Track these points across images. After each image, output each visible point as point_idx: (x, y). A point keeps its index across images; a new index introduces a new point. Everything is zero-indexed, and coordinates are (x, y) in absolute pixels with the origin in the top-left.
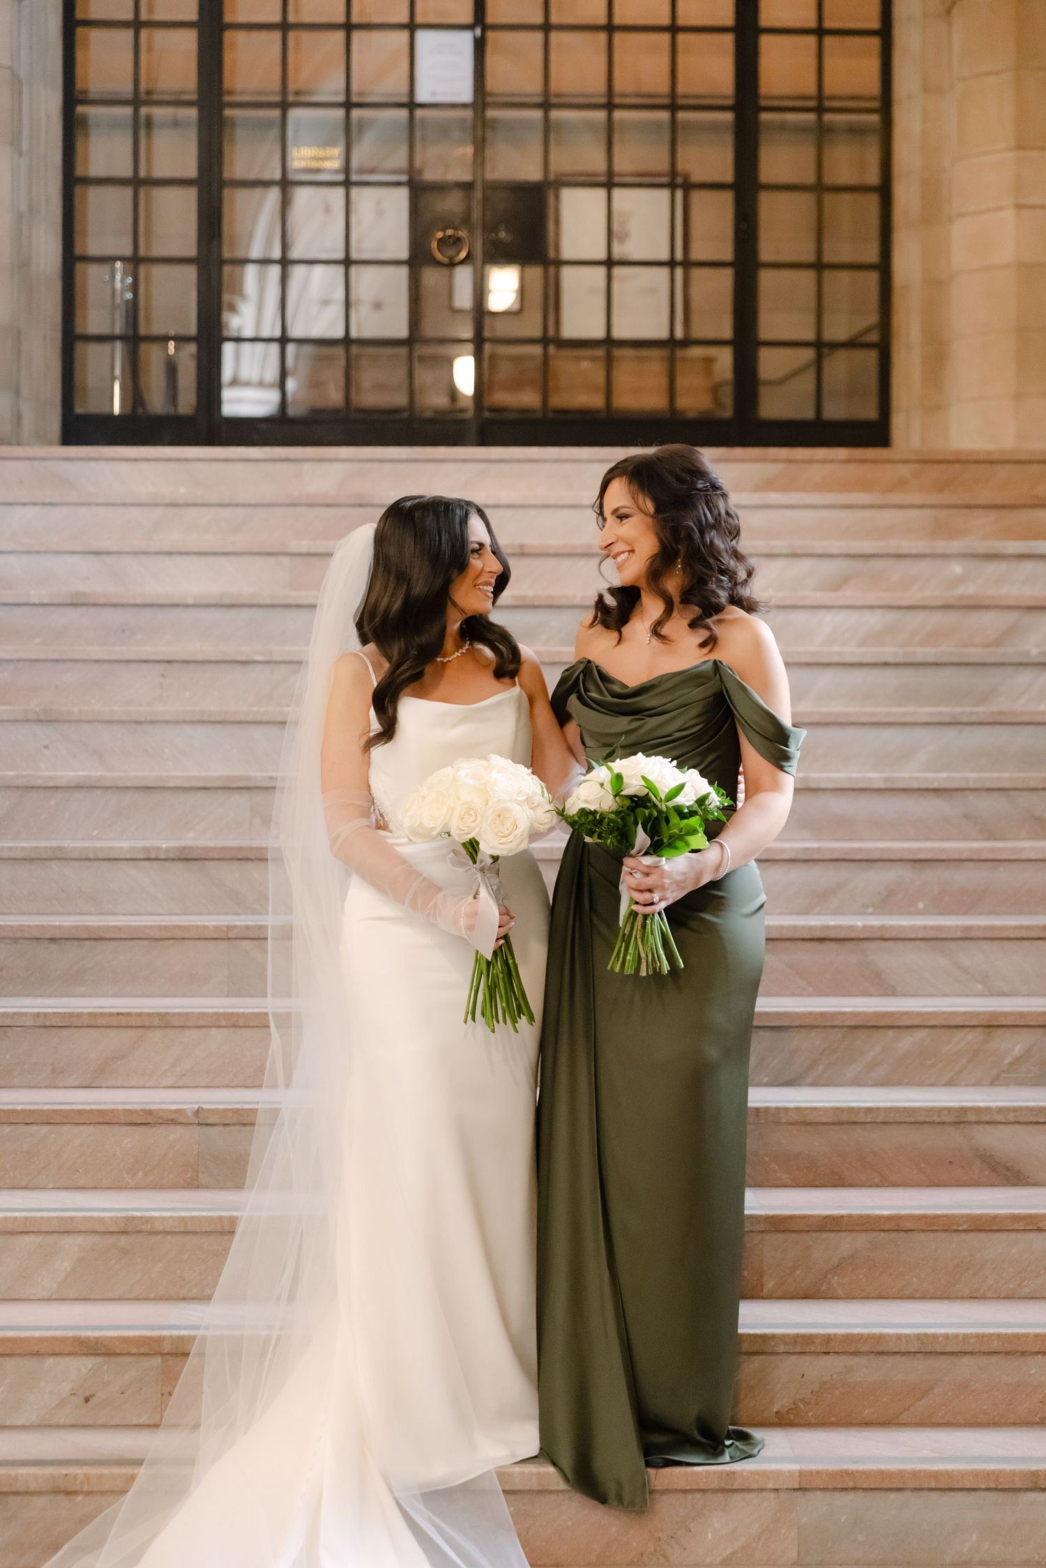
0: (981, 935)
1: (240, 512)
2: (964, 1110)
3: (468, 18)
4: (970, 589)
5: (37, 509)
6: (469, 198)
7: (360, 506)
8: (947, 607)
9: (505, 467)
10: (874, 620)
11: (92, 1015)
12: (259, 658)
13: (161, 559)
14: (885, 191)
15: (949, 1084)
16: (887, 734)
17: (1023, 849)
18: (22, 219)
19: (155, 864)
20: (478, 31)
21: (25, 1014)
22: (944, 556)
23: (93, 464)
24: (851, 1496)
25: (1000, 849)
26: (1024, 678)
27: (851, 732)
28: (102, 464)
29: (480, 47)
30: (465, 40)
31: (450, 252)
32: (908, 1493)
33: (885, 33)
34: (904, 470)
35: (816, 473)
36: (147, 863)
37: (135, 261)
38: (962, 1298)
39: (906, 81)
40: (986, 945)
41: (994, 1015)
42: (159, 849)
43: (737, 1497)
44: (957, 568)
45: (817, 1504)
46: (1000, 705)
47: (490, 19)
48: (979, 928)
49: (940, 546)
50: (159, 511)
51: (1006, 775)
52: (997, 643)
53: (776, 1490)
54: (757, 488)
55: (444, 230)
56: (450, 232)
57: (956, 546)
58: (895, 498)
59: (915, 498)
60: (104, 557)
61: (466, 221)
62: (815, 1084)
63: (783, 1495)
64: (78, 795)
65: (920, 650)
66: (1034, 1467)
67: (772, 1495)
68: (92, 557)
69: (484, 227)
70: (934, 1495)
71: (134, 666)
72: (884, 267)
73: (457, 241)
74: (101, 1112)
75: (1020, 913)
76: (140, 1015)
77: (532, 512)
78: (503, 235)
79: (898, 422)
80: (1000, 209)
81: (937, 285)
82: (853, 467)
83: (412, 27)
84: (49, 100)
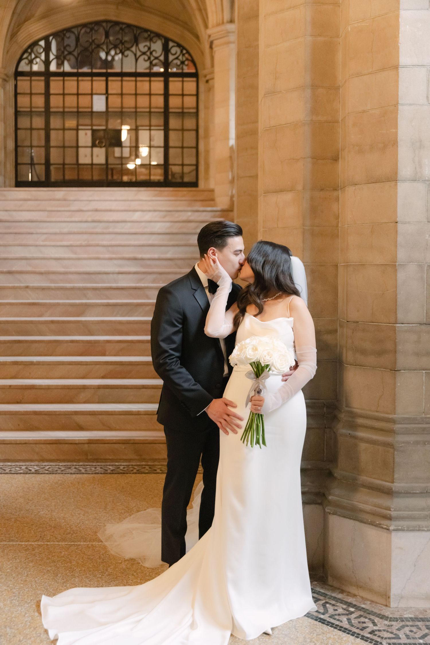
3: (104, 92)
6: (105, 133)
10: (168, 224)
12: (34, 232)
14: (197, 131)
16: (163, 248)
18: (5, 138)
20: (107, 95)
22: (187, 211)
24: (108, 390)
27: (155, 248)
29: (107, 99)
30: (104, 97)
31: (101, 145)
33: (197, 95)
42: (3, 271)
44: (190, 214)
45: (102, 391)
47: (110, 92)
49: (187, 209)
53: (94, 388)
56: (100, 141)
61: (104, 138)
62: (129, 316)
67: (93, 390)
69: (107, 139)
72: (197, 148)
73: (102, 142)
78: (113, 141)
81: (207, 152)
83: (92, 94)
84: (11, 111)
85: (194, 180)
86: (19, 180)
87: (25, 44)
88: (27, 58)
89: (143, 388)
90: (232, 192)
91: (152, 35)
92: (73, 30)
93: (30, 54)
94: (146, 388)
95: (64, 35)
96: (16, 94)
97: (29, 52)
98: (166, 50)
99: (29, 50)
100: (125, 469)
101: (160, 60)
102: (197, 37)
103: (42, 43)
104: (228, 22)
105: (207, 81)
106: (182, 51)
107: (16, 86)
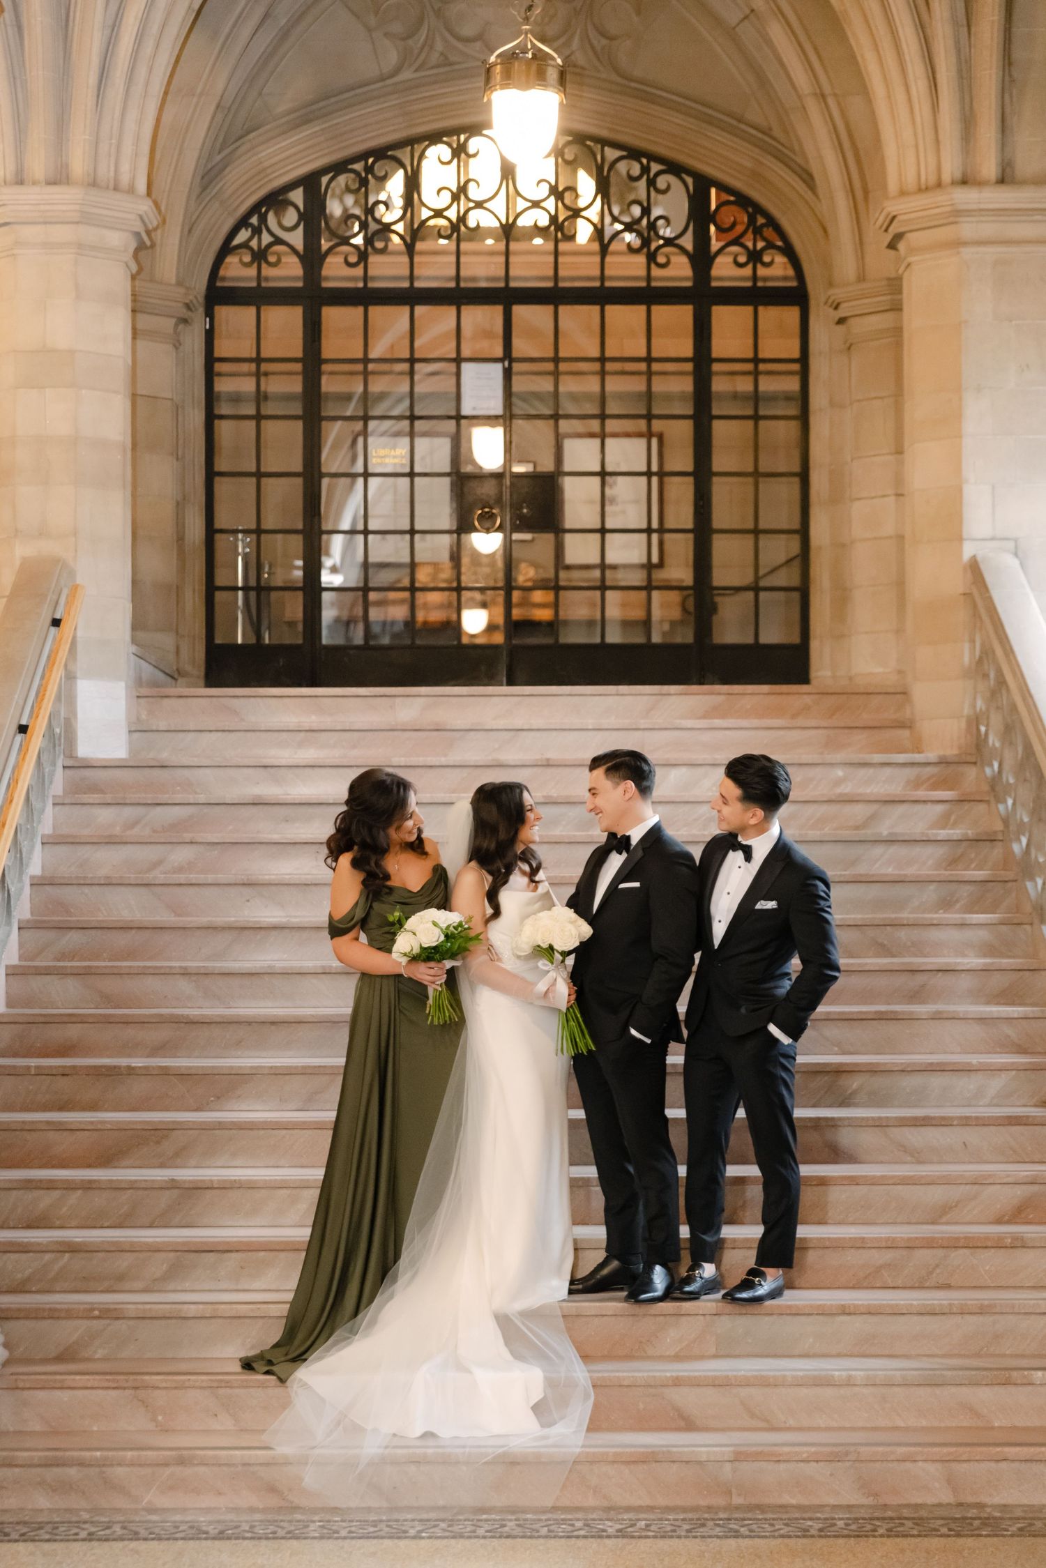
0: (837, 1017)
1: (356, 734)
2: (819, 1119)
3: (499, 351)
4: (846, 789)
5: (219, 734)
6: (500, 485)
7: (437, 730)
8: (830, 801)
9: (533, 699)
11: (303, 1067)
13: (307, 770)
14: (804, 477)
15: (814, 1106)
17: (866, 964)
18: (180, 506)
19: (329, 976)
20: (506, 364)
21: (264, 1067)
22: (831, 764)
23: (252, 699)
24: (744, 1318)
25: (852, 964)
26: (878, 850)
28: (259, 700)
29: (508, 375)
30: (497, 370)
31: (488, 525)
32: (775, 1317)
33: (804, 359)
34: (808, 700)
35: (748, 702)
36: (323, 976)
37: (259, 531)
38: (814, 1223)
39: (818, 398)
40: (840, 1024)
41: (841, 1064)
43: (684, 1319)
44: (840, 773)
45: (726, 1322)
46: (862, 869)
47: (515, 354)
48: (835, 1013)
49: (829, 758)
50: (302, 734)
51: (859, 916)
52: (865, 825)
53: (704, 1315)
54: (706, 716)
55: (482, 509)
56: (487, 510)
57: (839, 757)
58: (800, 722)
59: (813, 723)
60: (269, 769)
61: (499, 500)
63: (708, 1317)
64: (274, 933)
65: (810, 832)
66: (843, 1303)
67: (702, 1318)
68: (261, 769)
69: (511, 506)
70: (789, 1318)
71: (297, 846)
72: (804, 532)
73: (492, 517)
74: (316, 1123)
75: (865, 1003)
76: (332, 1067)
77: (554, 733)
78: (525, 511)
79: (814, 645)
80: (884, 496)
81: (842, 547)
82: (773, 697)
83: (458, 360)
84: (196, 418)
85: (795, 639)
86: (218, 641)
87: (242, 202)
88: (245, 245)
89: (844, 1313)
90: (974, 706)
91: (655, 167)
92: (398, 153)
93: (257, 231)
94: (849, 1314)
95: (369, 170)
96: (210, 360)
97: (251, 225)
98: (700, 215)
99: (254, 220)
100: (854, 1527)
101: (683, 250)
102: (808, 179)
103: (297, 196)
104: (953, 183)
105: (841, 321)
106: (752, 220)
107: (210, 336)
